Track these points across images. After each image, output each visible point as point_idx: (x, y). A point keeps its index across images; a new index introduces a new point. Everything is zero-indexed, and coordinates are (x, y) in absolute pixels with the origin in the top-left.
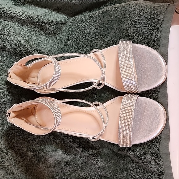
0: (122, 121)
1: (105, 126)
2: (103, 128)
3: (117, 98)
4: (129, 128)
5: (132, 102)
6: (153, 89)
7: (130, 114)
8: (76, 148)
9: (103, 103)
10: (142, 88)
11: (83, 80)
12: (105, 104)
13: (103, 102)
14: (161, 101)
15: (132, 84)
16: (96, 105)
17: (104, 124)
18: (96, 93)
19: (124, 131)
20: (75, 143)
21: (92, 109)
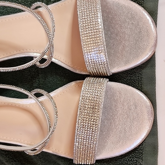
0: (82, 124)
1: (51, 130)
2: (48, 134)
3: (73, 83)
4: (93, 135)
5: (99, 90)
6: (132, 69)
7: (96, 110)
8: (4, 162)
9: (49, 92)
10: (114, 67)
11: (15, 52)
12: (52, 94)
13: (50, 90)
14: (145, 88)
15: (99, 59)
16: (38, 95)
17: (50, 127)
18: (38, 76)
19: (85, 140)
20: (3, 154)
21: (30, 102)
